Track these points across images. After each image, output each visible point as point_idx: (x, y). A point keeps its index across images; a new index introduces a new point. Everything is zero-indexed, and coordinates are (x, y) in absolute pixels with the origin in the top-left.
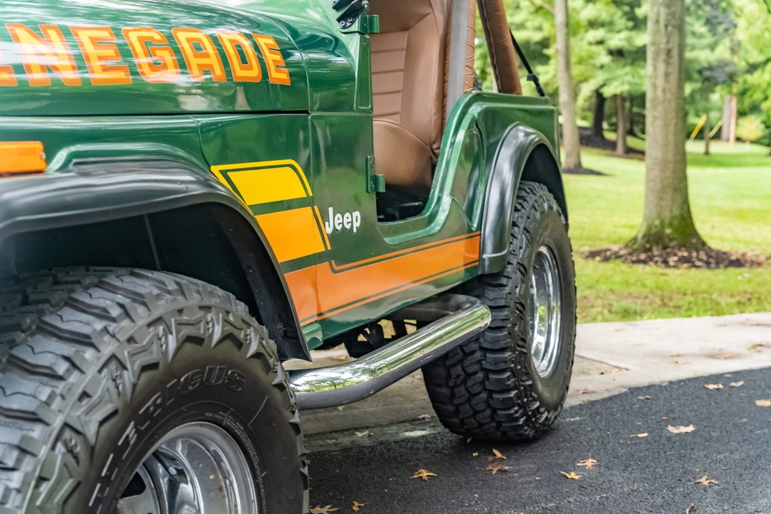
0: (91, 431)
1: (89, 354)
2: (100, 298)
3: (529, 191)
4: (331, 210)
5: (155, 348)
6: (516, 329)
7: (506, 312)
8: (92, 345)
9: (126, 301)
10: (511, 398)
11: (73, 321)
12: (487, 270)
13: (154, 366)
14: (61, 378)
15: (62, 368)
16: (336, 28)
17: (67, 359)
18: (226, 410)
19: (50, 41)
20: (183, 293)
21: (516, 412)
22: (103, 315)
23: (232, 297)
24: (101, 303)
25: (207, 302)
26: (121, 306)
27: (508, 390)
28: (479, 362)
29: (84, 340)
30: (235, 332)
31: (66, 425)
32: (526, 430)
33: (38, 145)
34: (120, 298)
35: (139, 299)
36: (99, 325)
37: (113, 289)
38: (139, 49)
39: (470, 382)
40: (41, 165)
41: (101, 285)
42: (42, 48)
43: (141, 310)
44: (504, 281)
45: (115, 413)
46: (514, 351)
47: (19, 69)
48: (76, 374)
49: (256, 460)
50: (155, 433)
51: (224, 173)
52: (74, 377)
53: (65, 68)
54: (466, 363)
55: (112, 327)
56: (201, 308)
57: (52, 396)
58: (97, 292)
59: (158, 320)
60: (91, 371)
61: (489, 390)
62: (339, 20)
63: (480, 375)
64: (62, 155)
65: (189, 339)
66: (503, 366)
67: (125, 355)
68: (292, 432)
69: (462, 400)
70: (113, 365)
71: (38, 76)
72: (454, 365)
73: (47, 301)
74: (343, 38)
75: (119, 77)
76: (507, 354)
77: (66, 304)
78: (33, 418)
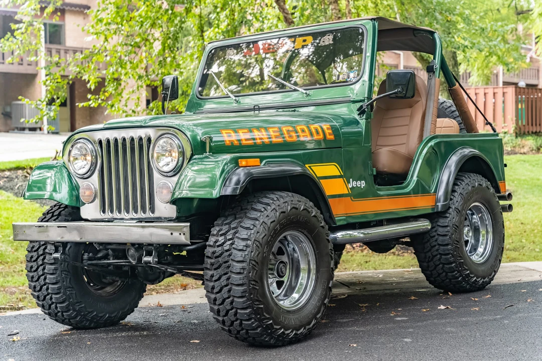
0: (269, 224)
1: (269, 207)
2: (272, 196)
3: (467, 177)
4: (351, 180)
5: (285, 208)
6: (453, 236)
7: (449, 228)
8: (270, 206)
9: (278, 197)
10: (452, 267)
11: (265, 200)
12: (439, 210)
13: (284, 212)
14: (262, 212)
15: (263, 210)
16: (357, 117)
17: (264, 208)
18: (305, 230)
19: (262, 132)
20: (293, 197)
21: (456, 274)
22: (273, 199)
23: (308, 200)
24: (272, 197)
25: (299, 200)
26: (277, 198)
27: (452, 263)
28: (437, 250)
29: (268, 204)
30: (307, 208)
31: (263, 222)
32: (464, 284)
33: (259, 159)
34: (277, 196)
35: (282, 197)
36: (272, 202)
37: (276, 194)
38: (285, 132)
39: (435, 260)
40: (259, 164)
41: (273, 193)
42: (259, 134)
43: (282, 199)
44: (448, 215)
45: (274, 221)
46: (452, 246)
47: (254, 139)
48: (266, 211)
49: (315, 247)
50: (285, 230)
51: (310, 167)
52: (265, 212)
53: (265, 138)
54: (432, 251)
55: (274, 202)
56: (298, 201)
57: (260, 215)
58: (272, 195)
59: (286, 202)
60: (269, 211)
61: (443, 263)
62: (359, 115)
63: (439, 256)
64: (264, 162)
65: (294, 208)
66: (447, 252)
67: (277, 209)
68: (327, 242)
69: (432, 268)
70: (274, 211)
71: (259, 141)
72: (428, 252)
73: (253, 202)
74: (360, 121)
75: (280, 140)
76: (449, 247)
77: (258, 202)
78: (256, 219)
